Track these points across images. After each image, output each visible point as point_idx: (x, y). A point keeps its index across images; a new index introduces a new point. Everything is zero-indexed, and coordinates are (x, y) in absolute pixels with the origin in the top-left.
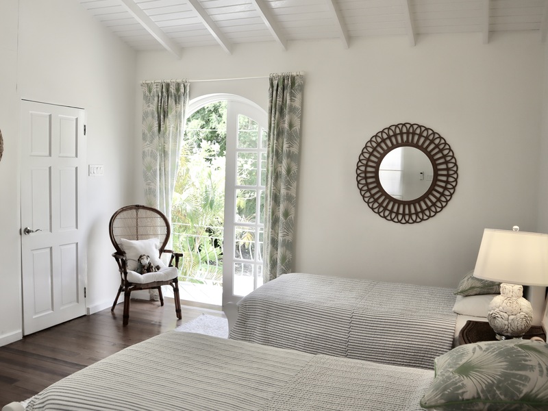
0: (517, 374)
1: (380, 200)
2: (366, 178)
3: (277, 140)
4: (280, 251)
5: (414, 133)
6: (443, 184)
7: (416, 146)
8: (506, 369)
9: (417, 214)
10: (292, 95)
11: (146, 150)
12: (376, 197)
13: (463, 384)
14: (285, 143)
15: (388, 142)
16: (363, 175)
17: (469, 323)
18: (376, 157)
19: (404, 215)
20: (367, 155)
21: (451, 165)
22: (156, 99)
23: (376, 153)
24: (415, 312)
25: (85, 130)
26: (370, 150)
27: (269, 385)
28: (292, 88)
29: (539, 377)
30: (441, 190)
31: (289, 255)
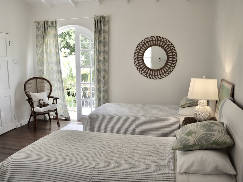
0: (210, 134)
1: (145, 70)
2: (138, 60)
3: (98, 45)
4: (102, 94)
5: (158, 40)
6: (171, 62)
7: (159, 46)
8: (205, 132)
9: (160, 75)
10: (104, 25)
11: (38, 52)
12: (143, 68)
13: (189, 139)
14: (102, 46)
15: (147, 44)
16: (137, 59)
17: (186, 118)
18: (142, 51)
19: (155, 76)
20: (138, 50)
21: (174, 53)
22: (42, 28)
23: (142, 49)
24: (163, 116)
25: (10, 44)
26: (140, 48)
27: (107, 148)
28: (104, 22)
29: (219, 134)
30: (170, 64)
31: (106, 95)
